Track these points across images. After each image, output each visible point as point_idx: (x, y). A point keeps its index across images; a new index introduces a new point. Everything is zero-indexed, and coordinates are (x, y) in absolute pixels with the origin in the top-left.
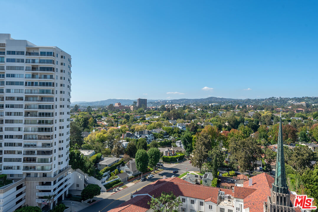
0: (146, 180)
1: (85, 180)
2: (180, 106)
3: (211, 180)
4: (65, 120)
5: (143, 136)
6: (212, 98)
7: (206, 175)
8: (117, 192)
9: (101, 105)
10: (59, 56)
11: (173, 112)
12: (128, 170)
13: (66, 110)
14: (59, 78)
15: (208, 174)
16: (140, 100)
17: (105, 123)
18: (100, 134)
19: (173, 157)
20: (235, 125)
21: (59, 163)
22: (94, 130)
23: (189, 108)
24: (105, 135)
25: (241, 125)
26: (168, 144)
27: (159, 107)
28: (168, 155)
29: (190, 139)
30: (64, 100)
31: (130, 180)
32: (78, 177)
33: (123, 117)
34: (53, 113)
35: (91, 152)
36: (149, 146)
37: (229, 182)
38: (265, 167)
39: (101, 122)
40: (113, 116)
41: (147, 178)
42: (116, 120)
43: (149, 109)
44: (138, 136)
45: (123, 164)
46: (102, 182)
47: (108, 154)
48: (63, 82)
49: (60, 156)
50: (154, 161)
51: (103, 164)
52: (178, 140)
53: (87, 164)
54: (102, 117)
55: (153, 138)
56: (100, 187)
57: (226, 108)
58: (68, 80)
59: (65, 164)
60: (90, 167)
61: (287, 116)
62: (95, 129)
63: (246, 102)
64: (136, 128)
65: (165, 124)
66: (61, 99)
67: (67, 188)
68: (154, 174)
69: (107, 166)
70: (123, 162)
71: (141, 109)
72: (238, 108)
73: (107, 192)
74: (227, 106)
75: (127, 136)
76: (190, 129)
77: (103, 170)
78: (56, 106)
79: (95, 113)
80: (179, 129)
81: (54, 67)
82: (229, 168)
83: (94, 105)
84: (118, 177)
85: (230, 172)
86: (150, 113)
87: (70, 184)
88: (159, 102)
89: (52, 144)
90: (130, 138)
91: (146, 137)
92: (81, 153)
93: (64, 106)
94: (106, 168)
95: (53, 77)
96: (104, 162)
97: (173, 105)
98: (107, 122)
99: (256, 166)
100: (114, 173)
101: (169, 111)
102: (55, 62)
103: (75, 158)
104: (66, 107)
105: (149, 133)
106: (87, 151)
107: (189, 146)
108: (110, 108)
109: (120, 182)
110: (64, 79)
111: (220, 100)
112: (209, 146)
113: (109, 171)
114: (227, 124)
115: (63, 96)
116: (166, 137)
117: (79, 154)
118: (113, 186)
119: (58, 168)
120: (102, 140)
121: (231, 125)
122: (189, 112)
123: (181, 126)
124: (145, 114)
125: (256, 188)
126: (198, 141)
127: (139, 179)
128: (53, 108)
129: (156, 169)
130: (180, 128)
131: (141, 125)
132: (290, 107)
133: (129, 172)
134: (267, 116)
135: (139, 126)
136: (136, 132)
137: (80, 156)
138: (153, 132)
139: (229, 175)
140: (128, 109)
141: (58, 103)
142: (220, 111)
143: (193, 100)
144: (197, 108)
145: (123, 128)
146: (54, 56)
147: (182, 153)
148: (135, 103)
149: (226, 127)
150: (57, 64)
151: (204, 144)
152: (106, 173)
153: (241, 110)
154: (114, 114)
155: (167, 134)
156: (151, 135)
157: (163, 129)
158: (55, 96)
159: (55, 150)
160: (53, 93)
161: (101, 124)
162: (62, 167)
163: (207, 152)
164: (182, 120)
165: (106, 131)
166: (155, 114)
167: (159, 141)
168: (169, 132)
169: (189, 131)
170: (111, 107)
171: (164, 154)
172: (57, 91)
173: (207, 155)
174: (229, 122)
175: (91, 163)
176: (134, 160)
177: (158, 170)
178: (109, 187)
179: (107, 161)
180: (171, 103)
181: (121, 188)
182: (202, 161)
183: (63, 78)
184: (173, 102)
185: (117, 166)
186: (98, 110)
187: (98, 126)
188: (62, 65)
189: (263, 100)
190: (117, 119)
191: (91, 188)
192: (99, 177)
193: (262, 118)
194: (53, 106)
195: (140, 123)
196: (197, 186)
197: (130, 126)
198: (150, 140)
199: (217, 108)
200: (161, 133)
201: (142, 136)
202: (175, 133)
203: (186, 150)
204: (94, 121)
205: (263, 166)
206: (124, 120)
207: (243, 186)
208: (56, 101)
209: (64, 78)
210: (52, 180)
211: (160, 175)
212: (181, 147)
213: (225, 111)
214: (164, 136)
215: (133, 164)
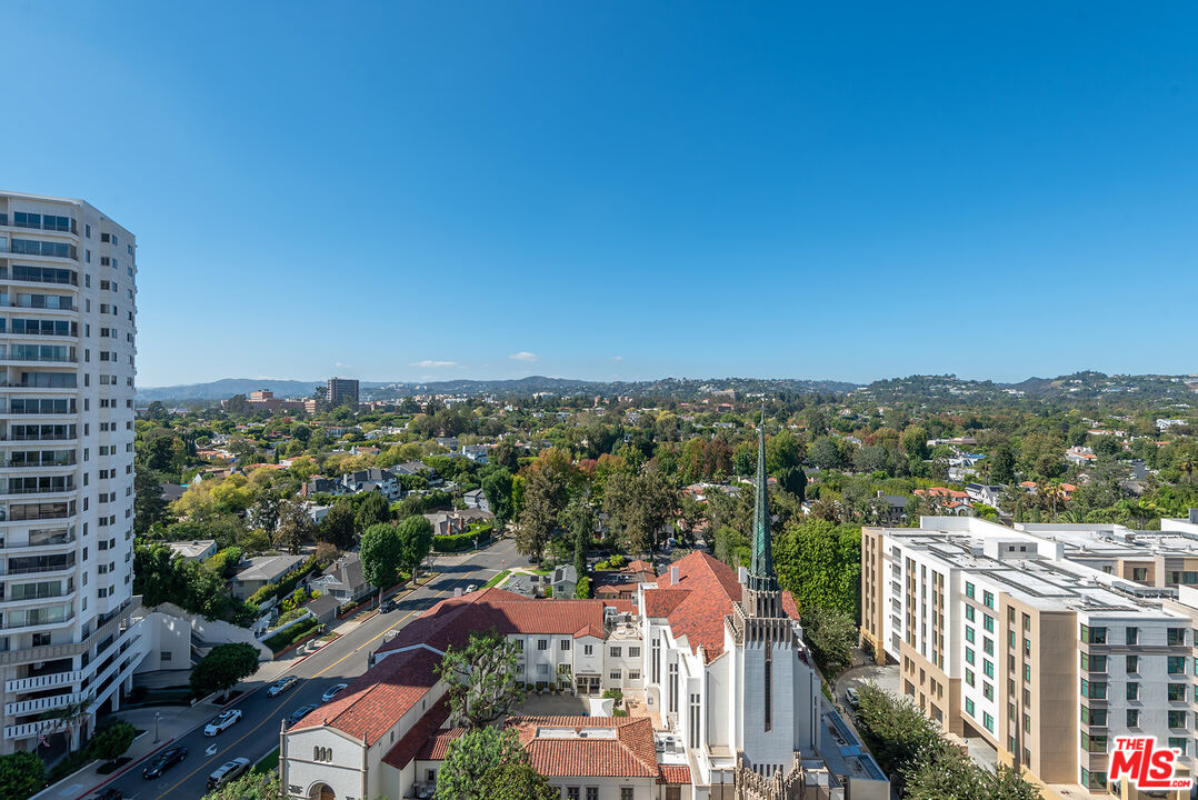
0: (394, 609)
1: (192, 635)
2: (458, 400)
3: (571, 583)
4: (121, 449)
5: (368, 487)
6: (534, 378)
7: (559, 574)
8: (310, 654)
9: (195, 397)
10: (96, 233)
11: (445, 415)
12: (337, 588)
13: (122, 415)
14: (95, 307)
15: (565, 570)
16: (335, 382)
17: (227, 454)
18: (224, 487)
19: (464, 535)
20: (605, 444)
21: (102, 593)
22: (198, 479)
23: (483, 404)
24: (244, 491)
25: (617, 443)
26: (444, 504)
27: (399, 402)
28: (448, 532)
29: (506, 486)
30: (114, 383)
31: (344, 615)
32: (165, 628)
33: (286, 432)
34: (73, 427)
35: (204, 546)
36: (395, 512)
37: (614, 581)
38: (680, 538)
39: (212, 450)
40: (251, 432)
41: (398, 600)
42: (263, 442)
43: (366, 409)
44: (353, 487)
45: (316, 571)
46: (256, 633)
47: (261, 547)
48: (109, 321)
49: (105, 569)
50: (415, 552)
51: (251, 577)
52: (469, 490)
53: (202, 583)
54: (211, 435)
55: (398, 488)
56: (257, 648)
57: (574, 404)
58: (128, 316)
59: (124, 592)
60: (210, 592)
61: (705, 420)
62: (201, 474)
63: (615, 390)
64: (343, 462)
65: (429, 449)
66: (103, 380)
67: (129, 671)
68: (414, 587)
69: (265, 582)
70: (314, 566)
71: (344, 408)
72: (601, 403)
73: (275, 660)
74: (576, 399)
75: (318, 489)
76: (500, 459)
77: (256, 596)
78: (87, 401)
79: (185, 424)
80: (468, 460)
81: (75, 270)
82: (609, 549)
83: (168, 398)
84: (307, 612)
85: (612, 557)
86: (374, 420)
87: (138, 654)
88: (392, 390)
89: (73, 529)
90: (329, 495)
91: (378, 487)
92: (174, 551)
93: (118, 402)
94: (264, 589)
95: (75, 304)
96: (253, 573)
97: (437, 398)
98: (232, 450)
99: (665, 536)
100: (293, 602)
101: (433, 414)
102: (82, 254)
103: (153, 569)
104: (121, 404)
105: (386, 476)
106: (191, 544)
107: (504, 505)
108: (235, 406)
109: (316, 624)
110: (115, 313)
111: (555, 386)
112: (558, 498)
113: (275, 598)
114: (585, 442)
115: (111, 368)
116: (436, 485)
117: (165, 556)
118: (295, 640)
119: (98, 607)
120: (236, 507)
121: (597, 445)
122: (486, 414)
123: (472, 453)
124: (359, 422)
125: (690, 588)
126: (530, 488)
127: (375, 608)
128: (73, 410)
129: (419, 575)
130: (472, 457)
131: (358, 455)
132: (706, 401)
133: (341, 593)
134: (668, 422)
135: (351, 459)
136: (345, 476)
137: (170, 563)
138: (396, 474)
139: (610, 565)
140: (297, 410)
141: (95, 392)
142: (562, 410)
143: (488, 383)
144: (504, 405)
145: (299, 466)
146: (74, 232)
147: (485, 524)
148: (322, 390)
149: (583, 450)
150: (89, 261)
151: (547, 494)
152: (265, 605)
153: (609, 407)
154: (253, 426)
155: (436, 476)
156: (391, 480)
157: (426, 463)
158: (81, 368)
159: (85, 550)
160: (73, 359)
161: (213, 457)
162: (112, 603)
163: (555, 514)
164: (472, 436)
165: (242, 477)
166: (388, 422)
167: (416, 494)
168: (444, 471)
169: (497, 463)
170: (239, 404)
171: (438, 531)
172: (87, 351)
173: (556, 523)
174: (590, 439)
175: (214, 581)
176: (350, 556)
177: (425, 577)
178: (282, 646)
179: (264, 568)
180: (429, 390)
181: (320, 643)
182: (541, 540)
183: (112, 310)
184: (432, 388)
185: (297, 579)
186: (193, 415)
187: (204, 463)
188: (108, 264)
189: (650, 384)
190: (268, 439)
191: (227, 656)
192: (245, 618)
193: (658, 426)
194: (73, 401)
195: (353, 448)
196: (539, 602)
197: (322, 460)
198: (389, 496)
199: (552, 405)
200: (421, 474)
201: (365, 484)
202: (459, 471)
203: (495, 513)
204: (186, 448)
205: (676, 537)
206: (291, 443)
207: (657, 587)
208: (87, 384)
209: (116, 308)
210: (75, 653)
211: (432, 588)
212: (479, 507)
213: (572, 410)
214: (430, 483)
215: (350, 568)
